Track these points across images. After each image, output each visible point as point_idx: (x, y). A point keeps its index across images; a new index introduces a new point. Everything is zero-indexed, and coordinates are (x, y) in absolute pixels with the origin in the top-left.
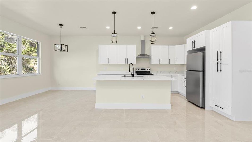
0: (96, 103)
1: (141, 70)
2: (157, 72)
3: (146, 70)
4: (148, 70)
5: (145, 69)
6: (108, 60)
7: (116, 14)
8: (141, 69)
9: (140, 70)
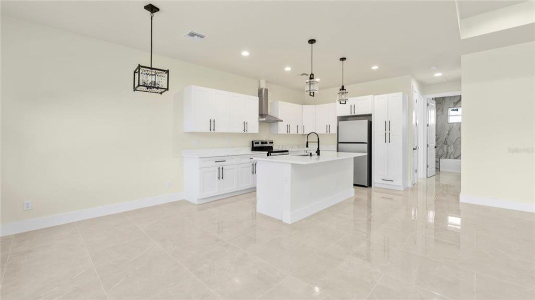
1: (261, 144)
5: (266, 143)
6: (212, 123)
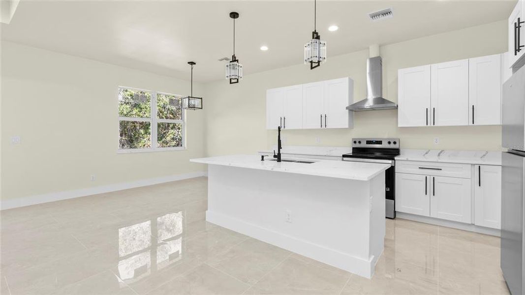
0: (207, 210)
1: (367, 143)
2: (427, 153)
3: (385, 145)
4: (392, 146)
5: (380, 142)
6: (283, 121)
7: (238, 17)
8: (369, 142)
9: (364, 145)
